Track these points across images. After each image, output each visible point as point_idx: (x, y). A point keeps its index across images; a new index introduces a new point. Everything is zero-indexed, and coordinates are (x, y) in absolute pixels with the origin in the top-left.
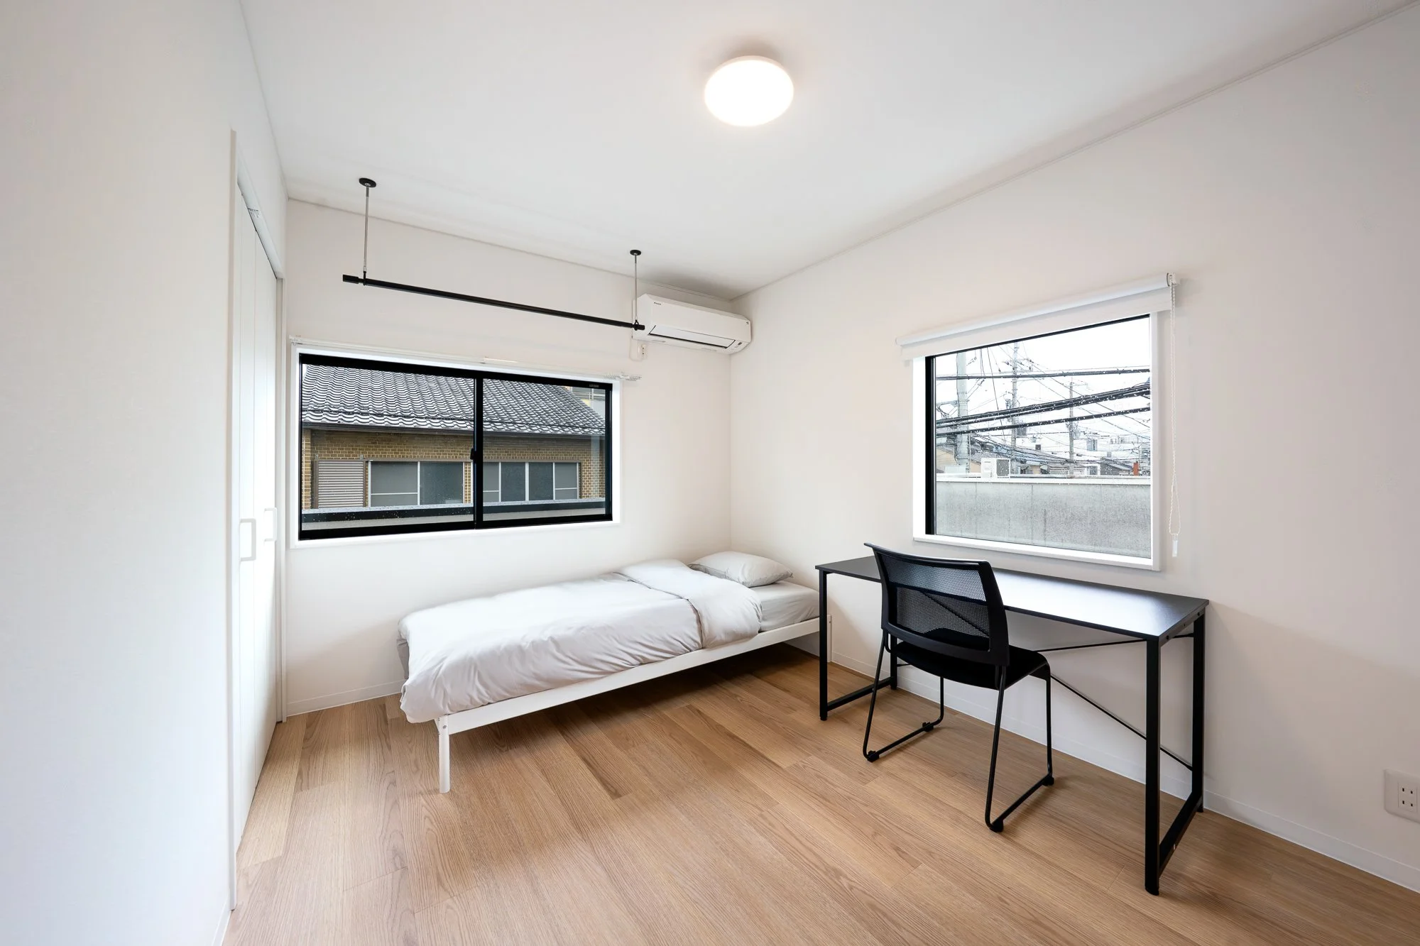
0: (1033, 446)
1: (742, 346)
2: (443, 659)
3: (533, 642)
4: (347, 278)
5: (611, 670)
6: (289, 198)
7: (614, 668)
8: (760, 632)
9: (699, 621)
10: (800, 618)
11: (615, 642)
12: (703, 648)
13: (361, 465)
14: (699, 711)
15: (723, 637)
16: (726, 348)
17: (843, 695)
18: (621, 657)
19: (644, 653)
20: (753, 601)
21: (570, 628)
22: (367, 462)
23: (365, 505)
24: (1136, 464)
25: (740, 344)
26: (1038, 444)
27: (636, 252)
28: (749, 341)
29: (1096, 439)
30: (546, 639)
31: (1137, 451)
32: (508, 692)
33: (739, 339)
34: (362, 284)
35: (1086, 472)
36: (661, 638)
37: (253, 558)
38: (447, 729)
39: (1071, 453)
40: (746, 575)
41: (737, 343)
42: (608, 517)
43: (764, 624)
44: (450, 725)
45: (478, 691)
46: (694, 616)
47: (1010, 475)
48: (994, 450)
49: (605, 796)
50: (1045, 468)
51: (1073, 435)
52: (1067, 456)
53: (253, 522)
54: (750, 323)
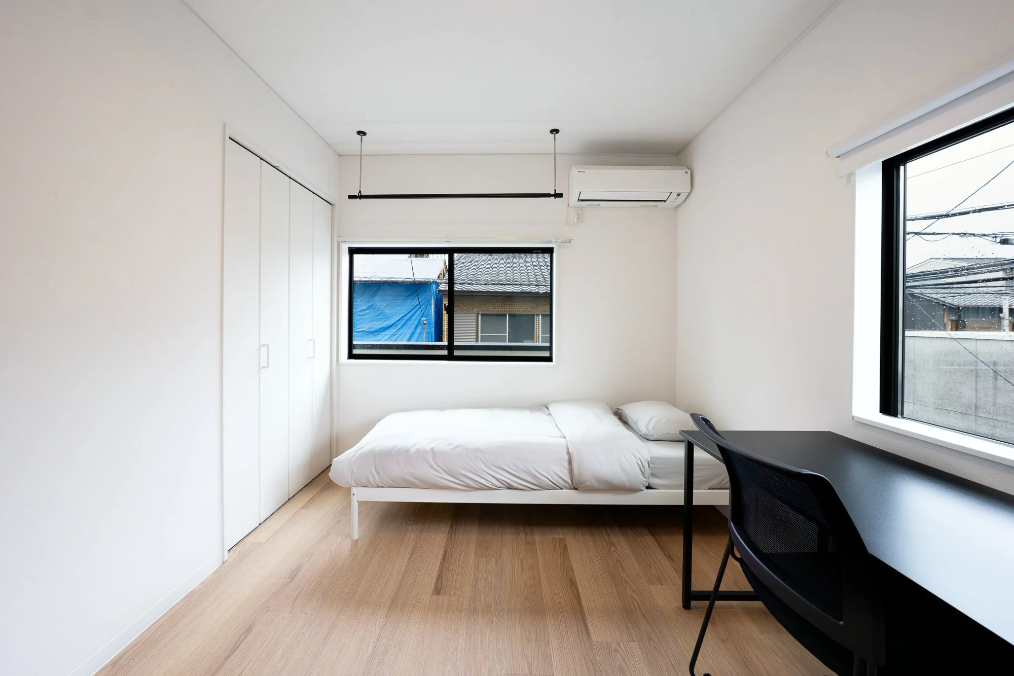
1: (682, 198)
2: (363, 447)
3: (418, 449)
4: (351, 197)
5: (476, 486)
6: (340, 156)
7: (478, 486)
8: (648, 488)
9: (570, 462)
10: (710, 484)
11: (481, 463)
12: (575, 489)
13: (474, 316)
14: (565, 547)
15: (595, 484)
16: (665, 201)
17: (738, 590)
18: (485, 477)
19: (510, 479)
20: (638, 455)
21: (450, 445)
22: (479, 314)
23: (477, 341)
25: (679, 195)
27: (555, 131)
28: (690, 189)
30: (428, 449)
32: (395, 482)
33: (676, 190)
34: (358, 199)
36: (524, 469)
37: (267, 367)
38: (355, 496)
40: (650, 427)
41: (674, 195)
42: (549, 359)
43: (654, 481)
44: (360, 494)
45: (373, 475)
46: (567, 457)
49: (431, 588)
53: (267, 346)
54: (689, 172)
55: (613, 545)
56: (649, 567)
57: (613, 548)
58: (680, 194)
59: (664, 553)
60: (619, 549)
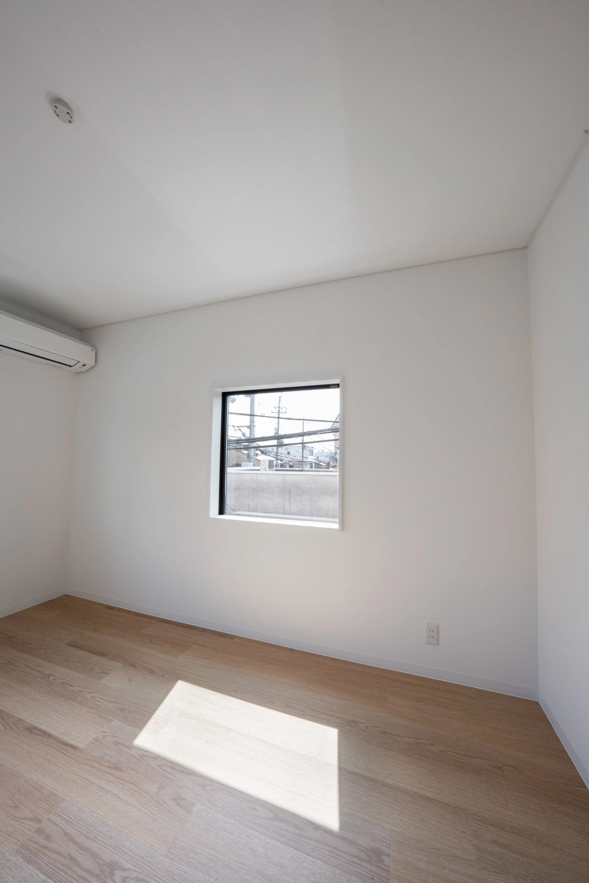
0: (286, 452)
1: (86, 368)
16: (71, 367)
24: (328, 463)
25: (84, 365)
26: (288, 451)
28: (94, 364)
29: (313, 450)
31: (329, 457)
33: (83, 361)
35: (309, 466)
39: (303, 457)
41: (80, 364)
47: (274, 468)
48: (268, 454)
50: (291, 464)
51: (303, 448)
52: (301, 459)
54: (94, 350)
55: (49, 676)
56: (92, 671)
57: (51, 678)
58: (86, 365)
59: (97, 654)
60: (57, 675)
